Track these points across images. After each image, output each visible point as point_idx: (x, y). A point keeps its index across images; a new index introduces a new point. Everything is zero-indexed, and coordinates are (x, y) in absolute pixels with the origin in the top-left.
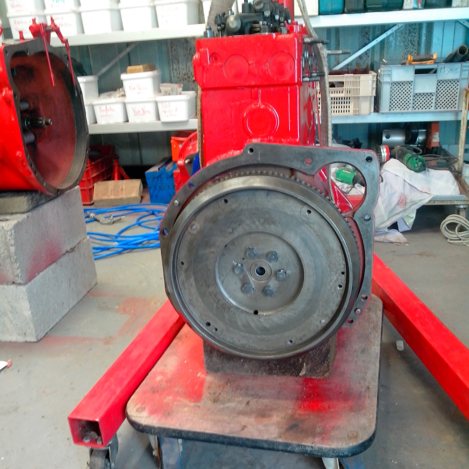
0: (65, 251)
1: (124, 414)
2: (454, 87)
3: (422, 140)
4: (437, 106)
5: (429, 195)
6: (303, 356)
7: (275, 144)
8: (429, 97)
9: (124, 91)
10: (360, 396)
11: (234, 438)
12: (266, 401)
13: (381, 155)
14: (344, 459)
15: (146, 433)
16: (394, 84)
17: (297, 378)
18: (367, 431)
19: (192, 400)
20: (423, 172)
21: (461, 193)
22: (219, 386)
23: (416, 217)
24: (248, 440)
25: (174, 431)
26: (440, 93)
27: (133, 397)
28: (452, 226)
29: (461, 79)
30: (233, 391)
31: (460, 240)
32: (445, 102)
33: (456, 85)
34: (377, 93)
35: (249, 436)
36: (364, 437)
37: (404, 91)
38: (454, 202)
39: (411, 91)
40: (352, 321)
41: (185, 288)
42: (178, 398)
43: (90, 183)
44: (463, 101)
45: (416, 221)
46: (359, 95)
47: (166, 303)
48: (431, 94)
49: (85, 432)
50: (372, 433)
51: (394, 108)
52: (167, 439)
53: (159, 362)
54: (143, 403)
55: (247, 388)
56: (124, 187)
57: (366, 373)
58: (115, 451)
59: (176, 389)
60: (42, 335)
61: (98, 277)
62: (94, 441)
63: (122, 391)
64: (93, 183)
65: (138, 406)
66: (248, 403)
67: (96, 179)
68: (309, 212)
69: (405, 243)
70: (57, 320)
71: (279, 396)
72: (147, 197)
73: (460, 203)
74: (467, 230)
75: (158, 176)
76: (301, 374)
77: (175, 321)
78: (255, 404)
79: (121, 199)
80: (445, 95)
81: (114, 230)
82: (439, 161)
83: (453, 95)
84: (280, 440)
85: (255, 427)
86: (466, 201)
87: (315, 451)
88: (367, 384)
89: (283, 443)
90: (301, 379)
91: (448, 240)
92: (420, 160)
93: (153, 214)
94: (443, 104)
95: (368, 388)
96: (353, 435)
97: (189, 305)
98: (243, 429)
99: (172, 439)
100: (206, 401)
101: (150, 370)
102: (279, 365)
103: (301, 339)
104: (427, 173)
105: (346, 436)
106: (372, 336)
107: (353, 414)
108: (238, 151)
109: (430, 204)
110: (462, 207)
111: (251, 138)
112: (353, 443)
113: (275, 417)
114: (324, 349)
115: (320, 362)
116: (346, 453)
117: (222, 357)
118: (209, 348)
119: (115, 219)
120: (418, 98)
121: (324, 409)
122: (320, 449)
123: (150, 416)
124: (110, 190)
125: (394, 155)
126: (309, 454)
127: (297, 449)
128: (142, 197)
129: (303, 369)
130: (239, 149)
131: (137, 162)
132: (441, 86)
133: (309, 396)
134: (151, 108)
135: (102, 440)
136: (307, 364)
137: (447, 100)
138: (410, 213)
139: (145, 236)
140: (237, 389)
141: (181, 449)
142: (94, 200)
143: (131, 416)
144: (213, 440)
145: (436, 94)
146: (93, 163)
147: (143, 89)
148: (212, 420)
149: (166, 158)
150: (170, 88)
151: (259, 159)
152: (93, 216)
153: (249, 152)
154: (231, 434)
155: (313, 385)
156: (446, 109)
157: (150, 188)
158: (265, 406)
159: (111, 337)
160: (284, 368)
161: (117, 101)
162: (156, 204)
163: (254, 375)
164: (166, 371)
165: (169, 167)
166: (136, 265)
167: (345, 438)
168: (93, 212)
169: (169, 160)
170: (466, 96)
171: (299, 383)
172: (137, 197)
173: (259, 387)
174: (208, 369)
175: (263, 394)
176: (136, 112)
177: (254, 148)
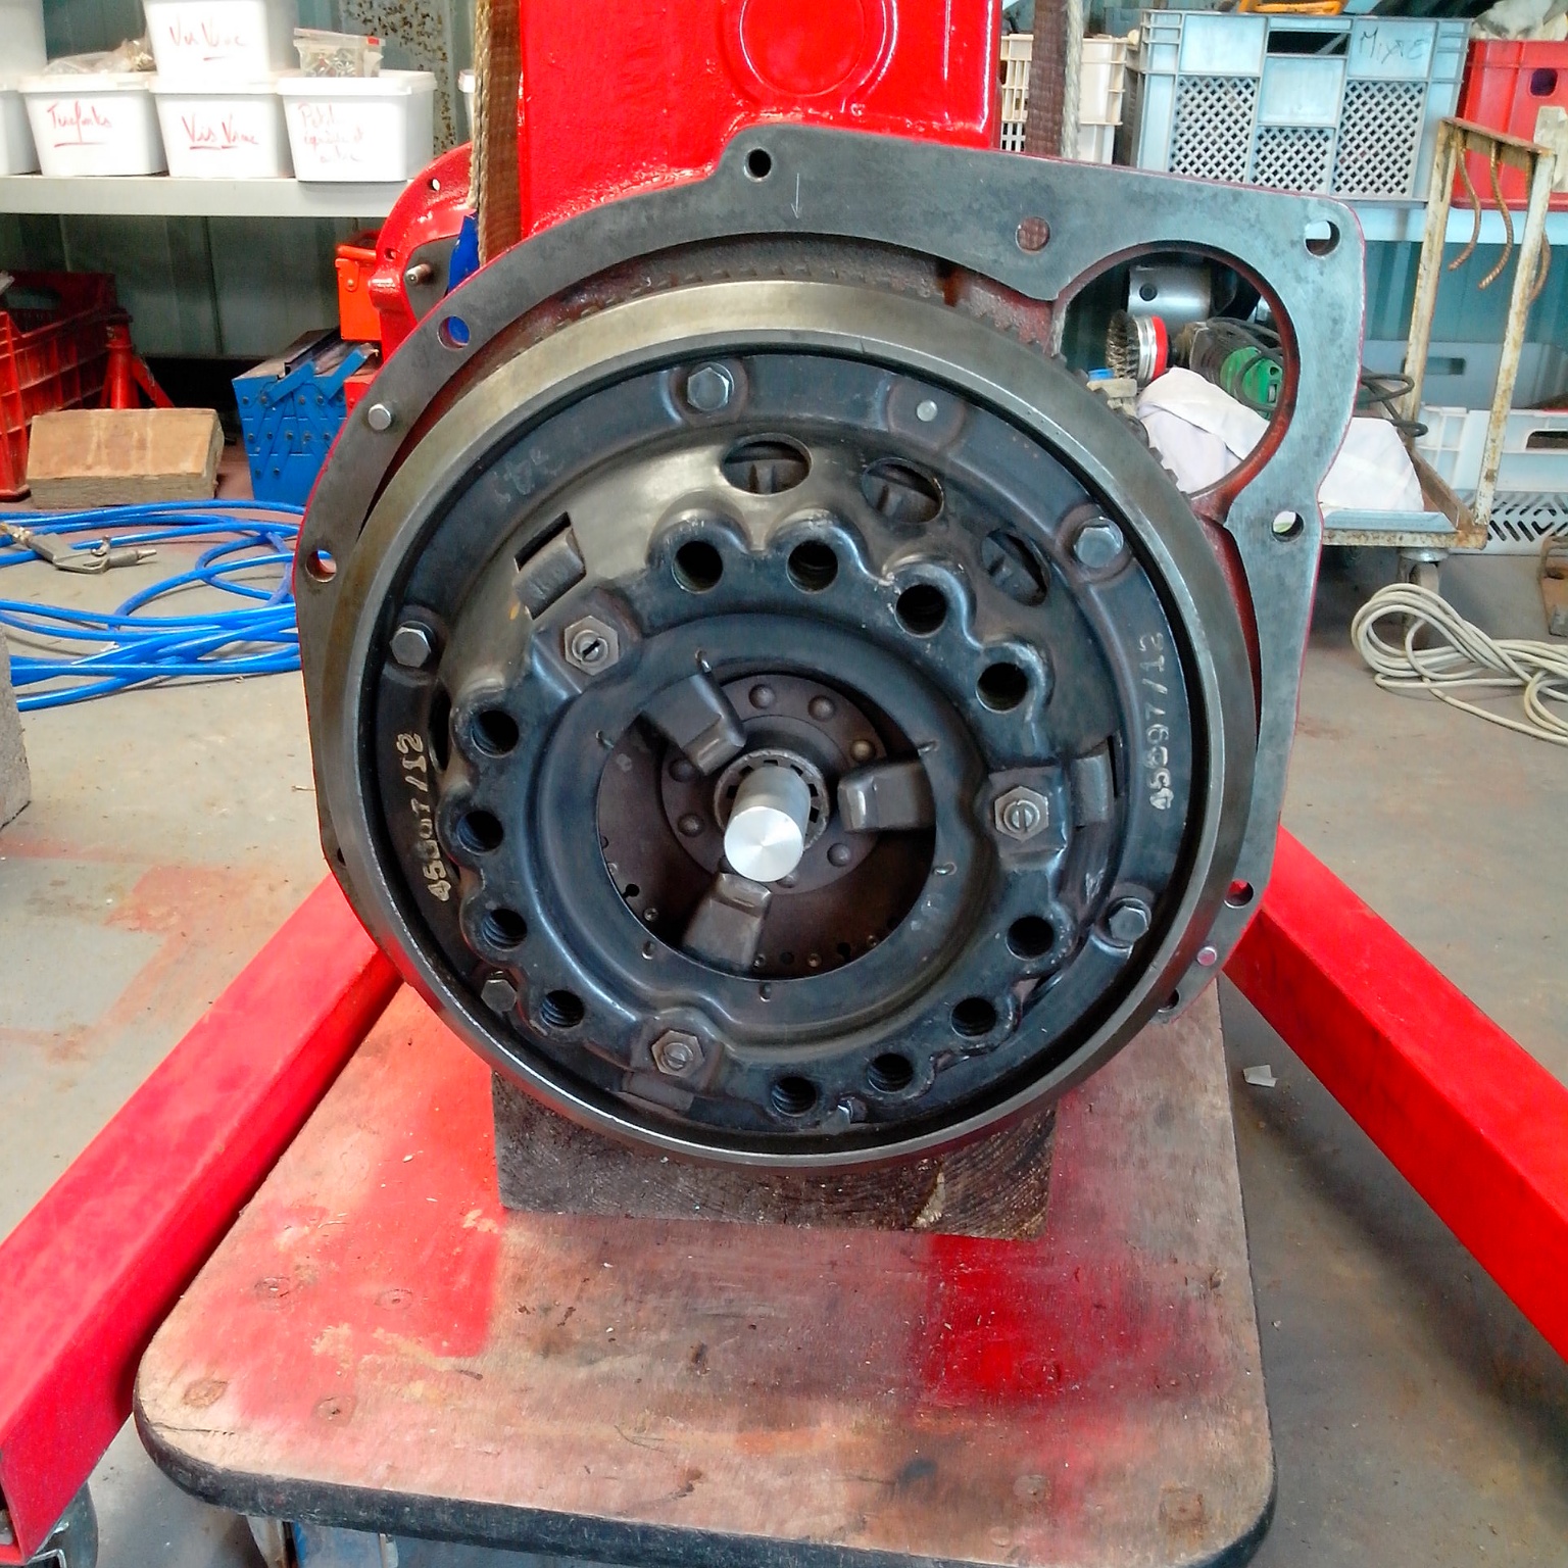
1: (122, 1399)
2: (1403, 112)
4: (1340, 182)
7: (871, 136)
8: (1312, 145)
9: (150, 52)
10: (1183, 1319)
11: (647, 1532)
13: (1137, 352)
15: (231, 1504)
16: (1188, 85)
17: (902, 1238)
18: (1240, 1492)
19: (445, 1344)
21: (1428, 507)
22: (566, 1275)
26: (1353, 132)
28: (1391, 627)
29: (1430, 81)
30: (626, 1298)
31: (1420, 678)
32: (1368, 169)
33: (1411, 105)
34: (1124, 116)
35: (718, 1525)
37: (1224, 114)
38: (1401, 539)
39: (1250, 115)
40: (1174, 999)
42: (380, 1334)
43: (13, 414)
44: (1432, 168)
47: (320, 892)
48: (1321, 131)
50: (1266, 1497)
52: (330, 1536)
54: (214, 1363)
55: (690, 1287)
56: (150, 434)
57: (1191, 1215)
59: (370, 1289)
61: (35, 778)
64: (28, 416)
65: (189, 1377)
66: (699, 1357)
67: (41, 399)
71: (833, 1321)
72: (241, 478)
73: (1422, 541)
74: (1448, 643)
75: (285, 399)
76: (921, 1221)
77: (360, 969)
78: (729, 1359)
79: (139, 480)
80: (1372, 140)
81: (104, 595)
83: (1398, 141)
84: (862, 1543)
85: (742, 1477)
86: (1444, 537)
88: (1203, 1263)
90: (919, 1240)
91: (1379, 679)
93: (263, 541)
94: (1360, 175)
95: (1214, 1284)
96: (1183, 1510)
98: (690, 1489)
99: (353, 1534)
100: (508, 1349)
101: (248, 1197)
102: (829, 1180)
105: (1155, 1515)
106: (1188, 1050)
107: (1166, 1404)
110: (1426, 557)
111: (755, 104)
113: (826, 1425)
115: (1006, 1169)
117: (576, 1146)
118: (517, 1107)
119: (118, 555)
120: (1273, 144)
121: (1041, 1384)
123: (247, 1429)
124: (93, 446)
125: (1182, 357)
128: (220, 478)
129: (933, 1200)
130: (697, 162)
131: (205, 347)
132: (1358, 103)
133: (964, 1321)
134: (258, 120)
136: (952, 1178)
137: (1378, 158)
139: (227, 623)
140: (645, 1289)
142: (30, 482)
143: (156, 1424)
144: (549, 1540)
145: (1339, 132)
146: (24, 336)
147: (227, 42)
148: (544, 1444)
149: (315, 332)
150: (332, 49)
151: (798, 213)
152: (27, 540)
153: (746, 171)
154: (633, 1515)
155: (977, 1269)
156: (1370, 194)
157: (252, 441)
158: (779, 1372)
159: (83, 1028)
160: (848, 1194)
161: (119, 84)
162: (274, 504)
163: (716, 1224)
164: (319, 1202)
165: (328, 364)
166: (191, 736)
167: (1151, 1528)
168: (24, 525)
169: (330, 338)
170: (1447, 147)
171: (913, 1261)
172: (199, 475)
173: (742, 1281)
174: (511, 1193)
175: (761, 1310)
176: (197, 136)
177: (775, 151)
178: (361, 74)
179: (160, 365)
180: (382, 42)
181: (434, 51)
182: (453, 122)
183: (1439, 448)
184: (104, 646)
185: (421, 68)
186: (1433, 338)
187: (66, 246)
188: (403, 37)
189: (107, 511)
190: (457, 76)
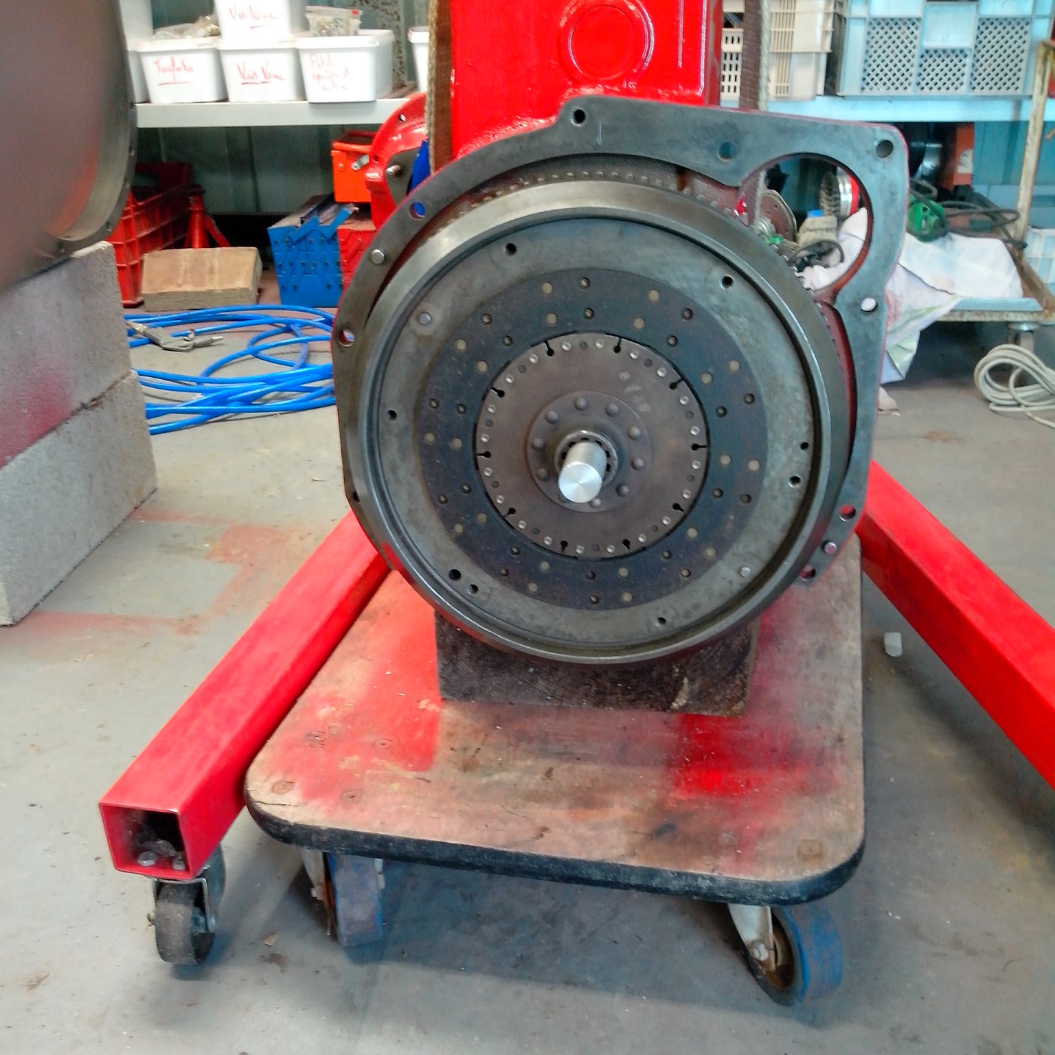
0: (78, 405)
1: (239, 797)
2: (1016, 37)
3: (931, 171)
4: (975, 84)
5: (951, 297)
6: (684, 661)
7: (642, 100)
8: (956, 61)
9: (217, 24)
10: (820, 759)
11: (518, 856)
12: (592, 769)
13: (839, 199)
14: (786, 909)
15: (296, 843)
16: (875, 24)
17: (664, 715)
18: (843, 842)
19: (410, 765)
20: (940, 241)
21: (1025, 295)
22: (476, 732)
23: (917, 350)
24: (554, 860)
25: (369, 838)
26: (983, 51)
27: (261, 756)
28: (1001, 373)
29: (1034, 16)
30: (510, 744)
31: (1019, 405)
32: (993, 74)
33: (1021, 33)
34: (833, 46)
35: (556, 853)
36: (838, 856)
37: (898, 43)
38: (1007, 316)
39: (915, 42)
40: (813, 573)
41: (397, 480)
42: (375, 760)
43: (133, 252)
44: (1036, 73)
45: (916, 358)
46: (791, 48)
48: (962, 51)
49: (142, 842)
50: (858, 845)
51: (872, 84)
52: (347, 860)
53: (323, 673)
54: (287, 772)
55: (544, 739)
56: (216, 264)
57: (831, 704)
58: (217, 887)
59: (369, 738)
60: (24, 608)
61: (159, 475)
62: (165, 863)
63: (235, 741)
64: (142, 254)
65: (274, 780)
66: (549, 773)
67: (150, 243)
68: (727, 282)
69: (891, 410)
70: (62, 574)
71: (623, 756)
72: (273, 290)
73: (1022, 317)
74: (1036, 382)
75: (299, 240)
76: (675, 705)
78: (565, 774)
79: (210, 293)
80: (996, 56)
81: (193, 365)
82: (974, 217)
83: (1013, 56)
84: (634, 862)
85: (570, 830)
86: (1035, 314)
87: (721, 888)
88: (835, 729)
89: (641, 868)
90: (674, 717)
91: (992, 407)
92: (934, 211)
93: (288, 330)
94: (988, 79)
95: (841, 740)
96: (811, 850)
97: (406, 526)
98: (542, 836)
99: (360, 859)
100: (444, 768)
102: (623, 681)
103: (687, 614)
104: (949, 243)
105: (795, 853)
106: (839, 618)
107: (806, 799)
108: (542, 121)
109: (952, 319)
110: (1025, 328)
111: (578, 84)
112: (813, 871)
113: (617, 807)
114: (736, 643)
115: (723, 675)
116: (795, 895)
117: (481, 663)
118: (450, 639)
119: (199, 340)
120: (930, 61)
121: (737, 788)
122: (733, 884)
123: (306, 804)
124: (182, 272)
126: (705, 895)
127: (675, 885)
128: (260, 291)
129: (681, 693)
130: (545, 115)
131: (248, 208)
132: (986, 33)
133: (696, 757)
134: (283, 65)
135: (185, 860)
136: (692, 681)
137: (998, 70)
138: (906, 338)
139: (268, 381)
140: (519, 740)
141: (382, 884)
142: (144, 295)
143: (258, 802)
144: (467, 861)
145: (974, 52)
146: (140, 204)
147: (265, 17)
148: (462, 813)
149: (318, 197)
150: (329, 19)
151: (600, 142)
152: (144, 332)
153: (573, 122)
154: (511, 847)
155: (706, 732)
156: (995, 91)
157: (280, 267)
158: (592, 781)
159: (196, 617)
160: (634, 690)
161: (199, 45)
162: (295, 307)
163: (560, 708)
164: (340, 695)
165: (327, 217)
166: (249, 449)
167: (792, 858)
168: (142, 322)
169: (327, 201)
170: (1045, 60)
171: (670, 727)
172: (246, 290)
173: (574, 736)
174: (446, 690)
175: (583, 751)
176: (246, 76)
177: (586, 110)
178: (347, 34)
179: (222, 220)
180: (361, 12)
181: (392, 14)
182: (404, 60)
183: (1040, 256)
184: (194, 396)
185: (384, 27)
186: (1036, 182)
187: (162, 147)
188: (373, 6)
189: (192, 313)
190: (407, 31)
